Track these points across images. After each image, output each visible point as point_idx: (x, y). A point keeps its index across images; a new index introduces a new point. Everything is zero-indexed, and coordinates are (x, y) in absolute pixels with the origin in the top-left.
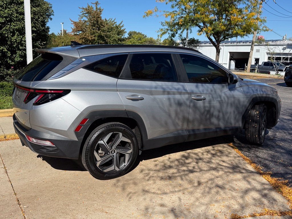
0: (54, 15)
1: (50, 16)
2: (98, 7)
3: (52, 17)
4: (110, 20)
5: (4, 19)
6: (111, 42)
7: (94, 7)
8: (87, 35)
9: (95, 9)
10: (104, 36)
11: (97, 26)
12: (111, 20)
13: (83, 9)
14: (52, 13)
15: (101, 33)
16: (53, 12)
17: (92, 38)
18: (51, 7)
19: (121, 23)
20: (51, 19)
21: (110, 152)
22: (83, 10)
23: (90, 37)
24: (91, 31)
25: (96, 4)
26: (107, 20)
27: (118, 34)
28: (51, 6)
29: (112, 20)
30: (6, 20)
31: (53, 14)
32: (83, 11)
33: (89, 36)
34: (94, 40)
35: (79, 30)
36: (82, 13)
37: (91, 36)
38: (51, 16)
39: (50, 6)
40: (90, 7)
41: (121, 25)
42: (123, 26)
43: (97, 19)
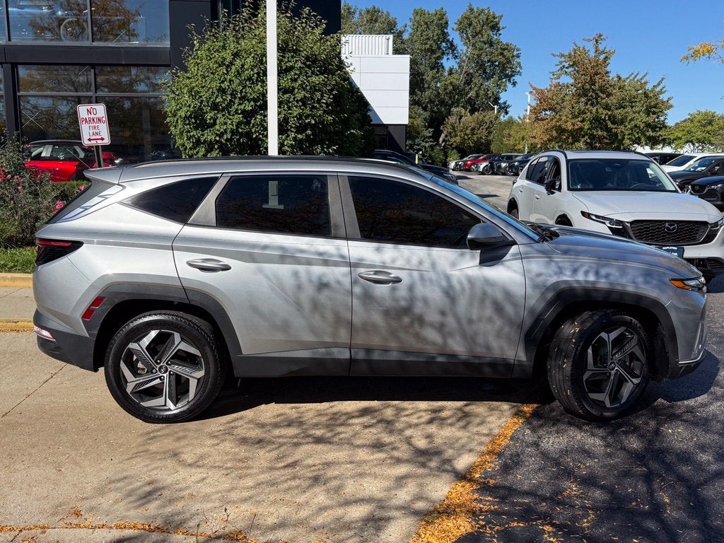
0: (520, 75)
1: (514, 76)
2: (601, 47)
3: (516, 78)
4: (631, 78)
5: (252, 103)
6: (627, 133)
7: (590, 47)
8: (564, 118)
9: (592, 54)
10: (607, 119)
11: (591, 96)
12: (636, 76)
13: (563, 56)
14: (518, 69)
15: (597, 112)
16: (521, 68)
17: (574, 125)
18: (518, 57)
19: (659, 84)
20: (514, 84)
21: (157, 369)
22: (563, 59)
23: (569, 123)
24: (573, 108)
25: (597, 41)
26: (623, 77)
27: (648, 113)
28: (519, 52)
29: (639, 77)
30: (256, 105)
31: (519, 72)
32: (561, 62)
33: (568, 121)
34: (581, 129)
35: (545, 107)
36: (559, 67)
37: (573, 121)
38: (514, 78)
39: (515, 53)
40: (581, 49)
41: (658, 89)
42: (661, 92)
43: (591, 78)
